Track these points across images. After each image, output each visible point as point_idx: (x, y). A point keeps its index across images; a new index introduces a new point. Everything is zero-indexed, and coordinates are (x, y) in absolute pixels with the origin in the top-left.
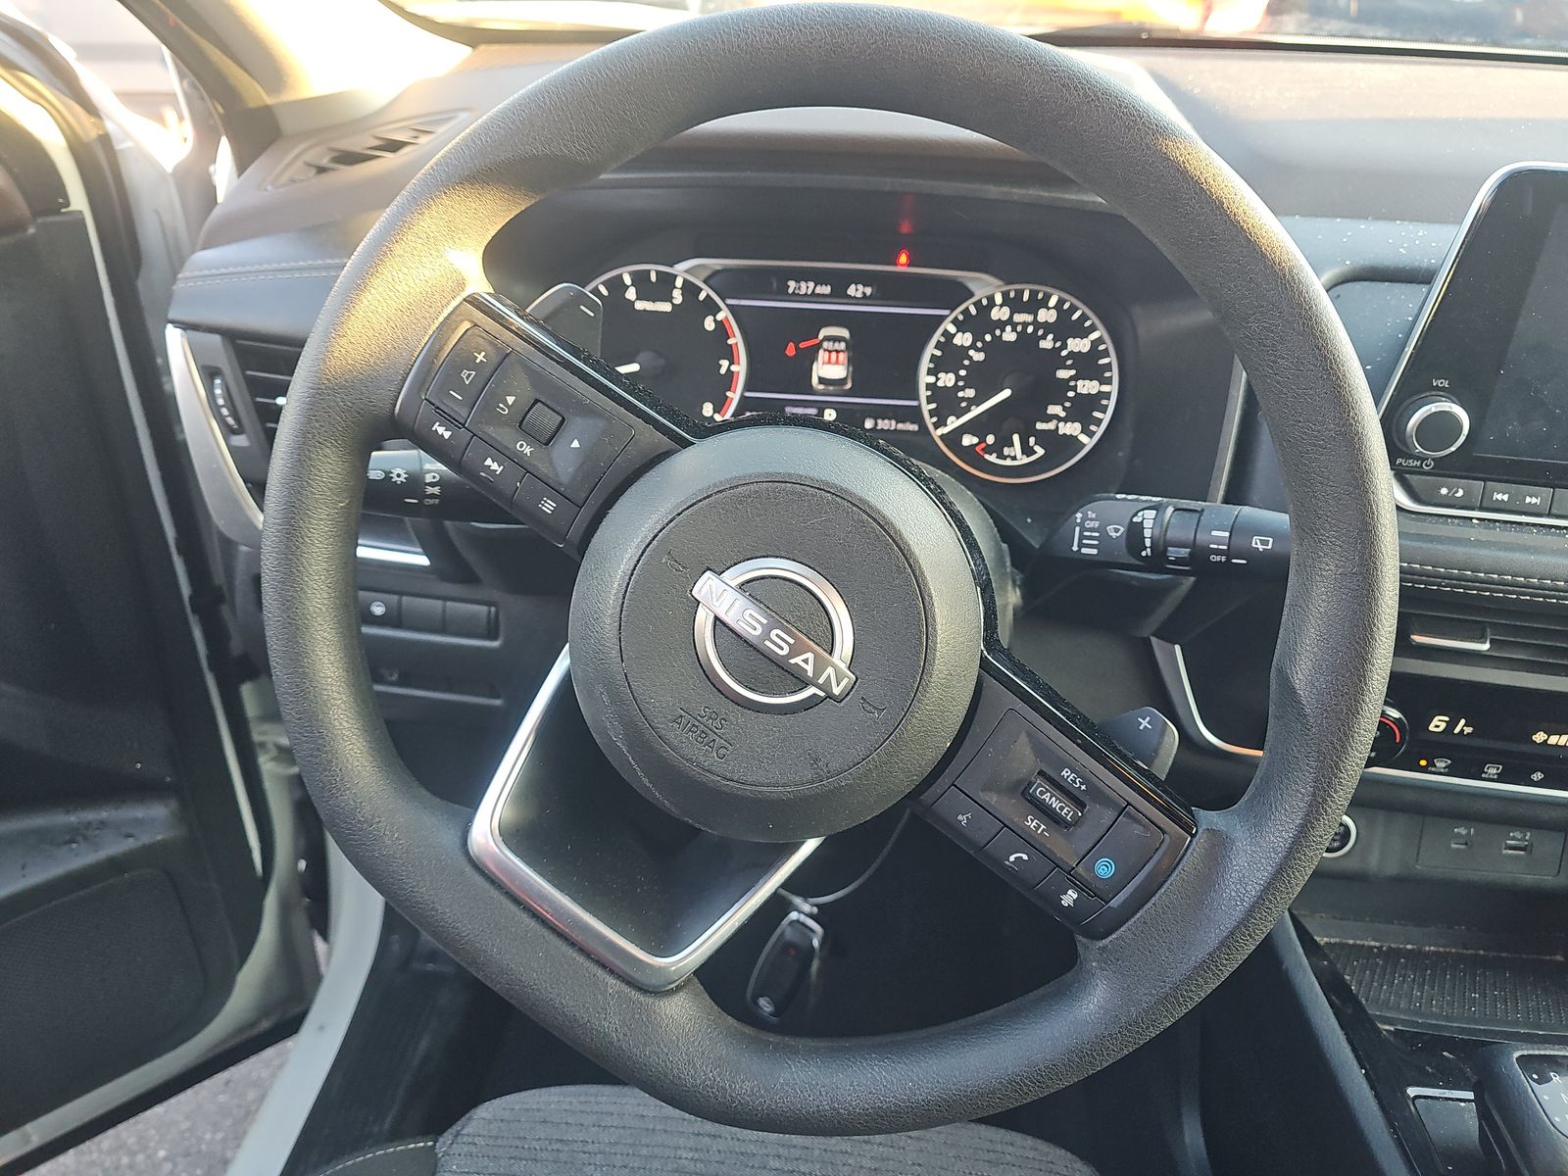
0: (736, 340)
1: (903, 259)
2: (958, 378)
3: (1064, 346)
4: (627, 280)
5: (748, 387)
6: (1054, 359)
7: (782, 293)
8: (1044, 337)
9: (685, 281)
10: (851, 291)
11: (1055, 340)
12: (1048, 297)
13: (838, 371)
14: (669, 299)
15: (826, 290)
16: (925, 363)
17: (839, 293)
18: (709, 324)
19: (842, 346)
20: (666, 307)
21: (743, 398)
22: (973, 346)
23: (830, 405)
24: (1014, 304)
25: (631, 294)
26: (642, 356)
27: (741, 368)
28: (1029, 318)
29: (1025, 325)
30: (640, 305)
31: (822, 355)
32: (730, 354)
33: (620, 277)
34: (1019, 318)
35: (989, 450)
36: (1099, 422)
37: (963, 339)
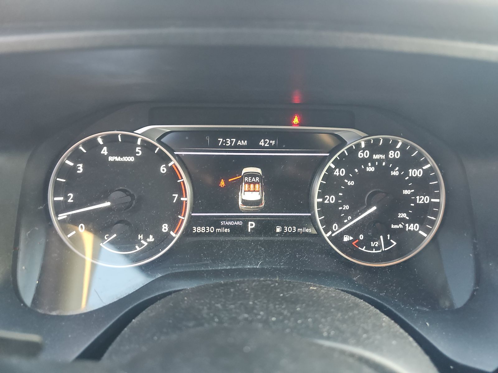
0: (185, 179)
1: (296, 120)
2: (338, 198)
3: (407, 174)
4: (100, 141)
5: (193, 210)
6: (401, 183)
7: (214, 145)
8: (393, 169)
9: (143, 141)
10: (262, 143)
11: (400, 171)
12: (396, 142)
13: (255, 196)
14: (133, 153)
15: (244, 143)
16: (316, 189)
17: (253, 145)
18: (163, 169)
19: (257, 179)
20: (131, 159)
21: (190, 217)
22: (347, 176)
23: (252, 218)
24: (373, 147)
25: (105, 151)
26: (114, 195)
27: (188, 199)
28: (383, 157)
29: (380, 161)
30: (111, 159)
31: (245, 187)
32: (180, 190)
33: (95, 139)
34: (375, 157)
35: (361, 244)
36: (433, 223)
37: (340, 172)
